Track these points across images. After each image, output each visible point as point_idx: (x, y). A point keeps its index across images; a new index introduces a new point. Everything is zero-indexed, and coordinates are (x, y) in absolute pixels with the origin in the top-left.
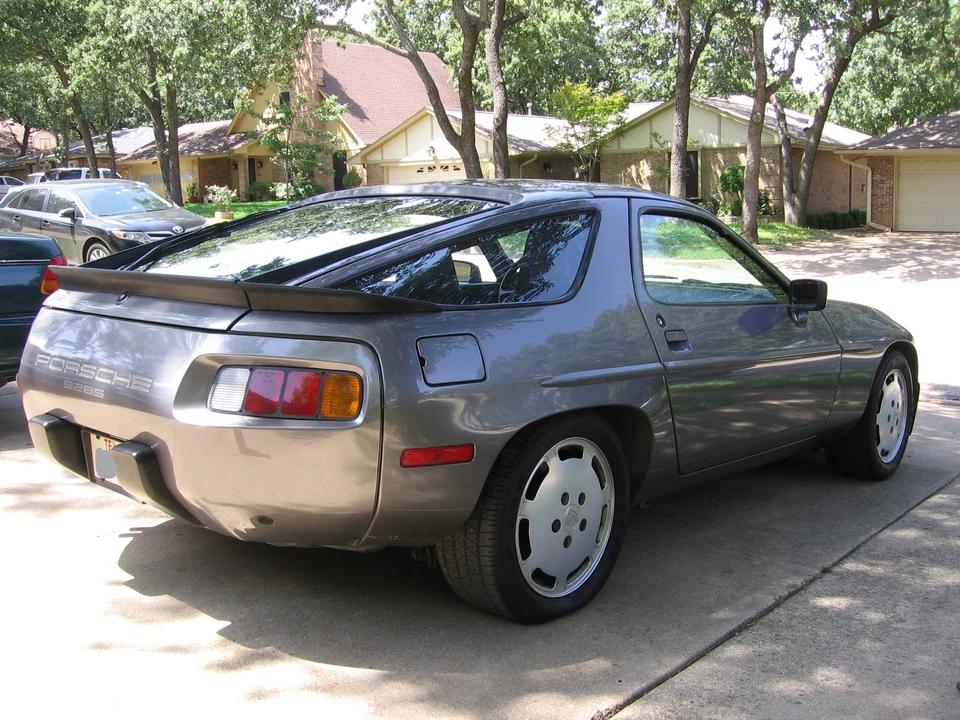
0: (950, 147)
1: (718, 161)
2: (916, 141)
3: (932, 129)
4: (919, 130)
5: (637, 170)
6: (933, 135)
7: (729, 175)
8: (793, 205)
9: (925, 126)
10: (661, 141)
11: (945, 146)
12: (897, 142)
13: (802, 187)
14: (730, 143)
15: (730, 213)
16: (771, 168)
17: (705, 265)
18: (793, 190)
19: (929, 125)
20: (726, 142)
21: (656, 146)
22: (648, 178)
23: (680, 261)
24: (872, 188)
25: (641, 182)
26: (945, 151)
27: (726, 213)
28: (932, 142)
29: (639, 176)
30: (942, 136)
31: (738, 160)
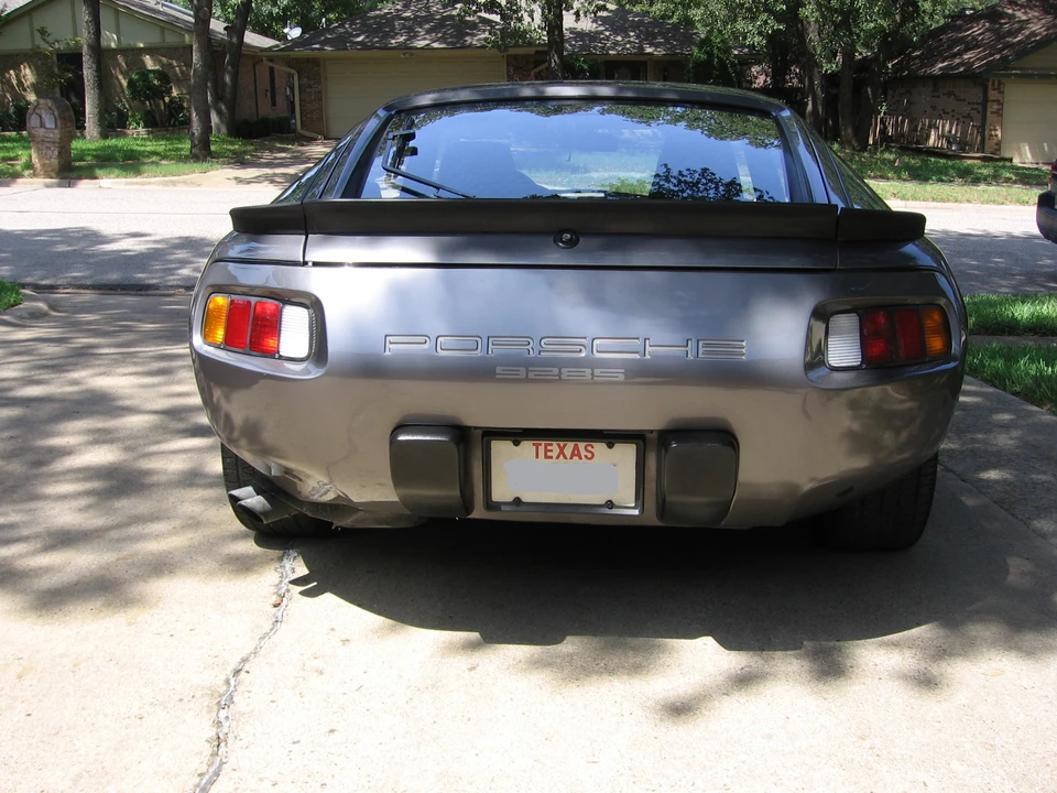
0: (377, 48)
1: (119, 65)
2: (341, 41)
3: (354, 30)
4: (342, 30)
5: (18, 76)
6: (358, 36)
7: (138, 80)
8: (219, 113)
9: (347, 26)
10: (50, 39)
11: (372, 48)
12: (323, 43)
13: (228, 93)
14: (132, 43)
15: (142, 124)
16: (182, 72)
17: (179, 182)
18: (218, 97)
19: (351, 25)
20: (127, 42)
21: (44, 45)
22: (33, 84)
23: (148, 180)
24: (300, 93)
25: (25, 90)
26: (374, 53)
27: (138, 124)
28: (358, 43)
29: (20, 83)
30: (367, 37)
31: (144, 63)
